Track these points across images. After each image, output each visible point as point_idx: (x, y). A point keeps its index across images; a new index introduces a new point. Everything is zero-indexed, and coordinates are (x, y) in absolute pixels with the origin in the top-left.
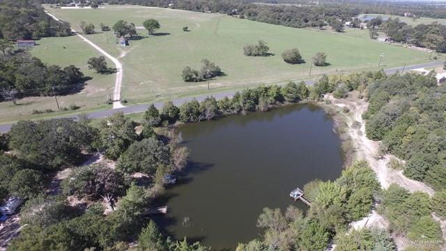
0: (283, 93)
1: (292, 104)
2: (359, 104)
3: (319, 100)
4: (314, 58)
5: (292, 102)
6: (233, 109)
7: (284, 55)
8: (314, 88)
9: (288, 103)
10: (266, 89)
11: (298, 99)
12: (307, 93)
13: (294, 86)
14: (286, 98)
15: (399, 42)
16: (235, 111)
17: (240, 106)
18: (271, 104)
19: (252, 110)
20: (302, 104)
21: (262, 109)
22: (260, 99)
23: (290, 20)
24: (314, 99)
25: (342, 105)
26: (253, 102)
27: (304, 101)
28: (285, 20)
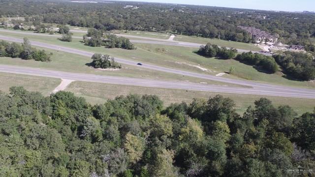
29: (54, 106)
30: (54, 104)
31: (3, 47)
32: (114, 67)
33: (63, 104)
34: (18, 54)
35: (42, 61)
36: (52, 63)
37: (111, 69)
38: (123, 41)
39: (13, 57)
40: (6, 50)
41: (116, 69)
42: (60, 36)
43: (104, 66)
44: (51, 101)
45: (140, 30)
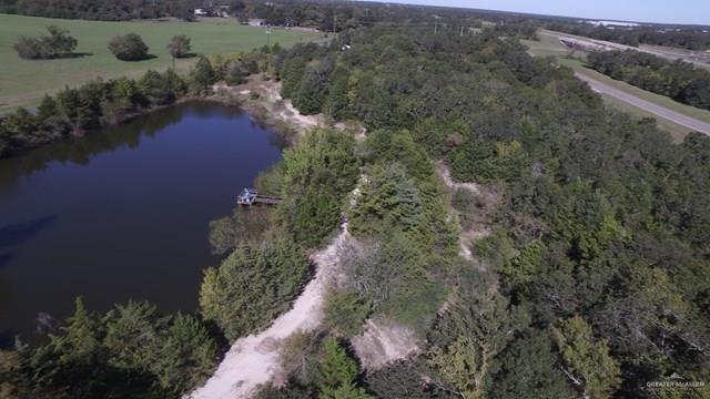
0: (143, 89)
1: (165, 106)
2: (269, 86)
3: (207, 94)
4: (171, 46)
5: (164, 103)
6: (49, 129)
7: (114, 46)
8: (193, 77)
9: (156, 107)
10: (109, 87)
11: (171, 98)
12: (184, 88)
13: (158, 76)
14: (151, 98)
15: (277, 25)
16: (56, 134)
17: (63, 122)
18: (128, 111)
19: (92, 126)
20: (181, 104)
21: (113, 121)
22: (104, 104)
23: (95, 11)
24: (199, 94)
25: (245, 92)
26: (88, 111)
27: (183, 100)
28: (86, 10)
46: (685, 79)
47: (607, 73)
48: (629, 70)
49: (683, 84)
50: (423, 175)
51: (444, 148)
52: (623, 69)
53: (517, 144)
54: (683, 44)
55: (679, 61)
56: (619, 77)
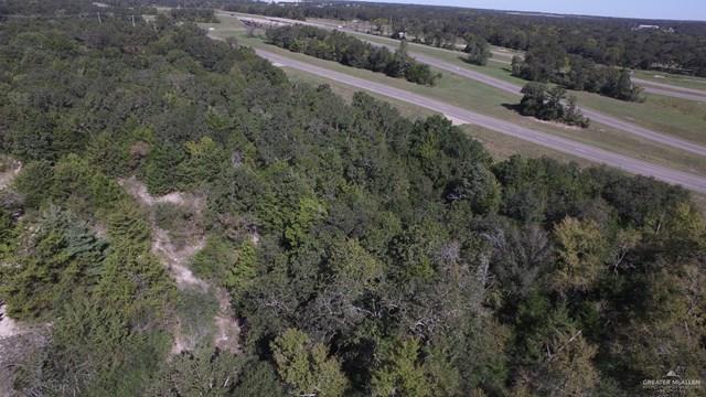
29: (414, 141)
30: (416, 137)
31: (367, 52)
32: (569, 121)
33: (435, 142)
34: (384, 65)
35: (418, 82)
36: (435, 89)
37: (560, 125)
38: (610, 79)
39: (375, 70)
40: (369, 58)
41: (574, 128)
42: (465, 55)
43: (544, 114)
44: (414, 132)
45: (666, 70)
46: (344, 45)
47: (286, 47)
48: (302, 42)
49: (344, 50)
50: (111, 203)
51: (132, 163)
52: (297, 41)
53: (207, 140)
54: (336, 17)
55: (335, 30)
56: (295, 49)
